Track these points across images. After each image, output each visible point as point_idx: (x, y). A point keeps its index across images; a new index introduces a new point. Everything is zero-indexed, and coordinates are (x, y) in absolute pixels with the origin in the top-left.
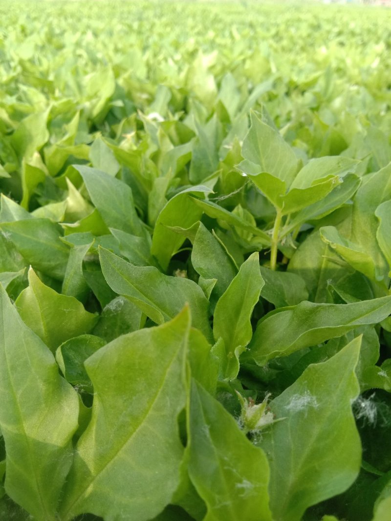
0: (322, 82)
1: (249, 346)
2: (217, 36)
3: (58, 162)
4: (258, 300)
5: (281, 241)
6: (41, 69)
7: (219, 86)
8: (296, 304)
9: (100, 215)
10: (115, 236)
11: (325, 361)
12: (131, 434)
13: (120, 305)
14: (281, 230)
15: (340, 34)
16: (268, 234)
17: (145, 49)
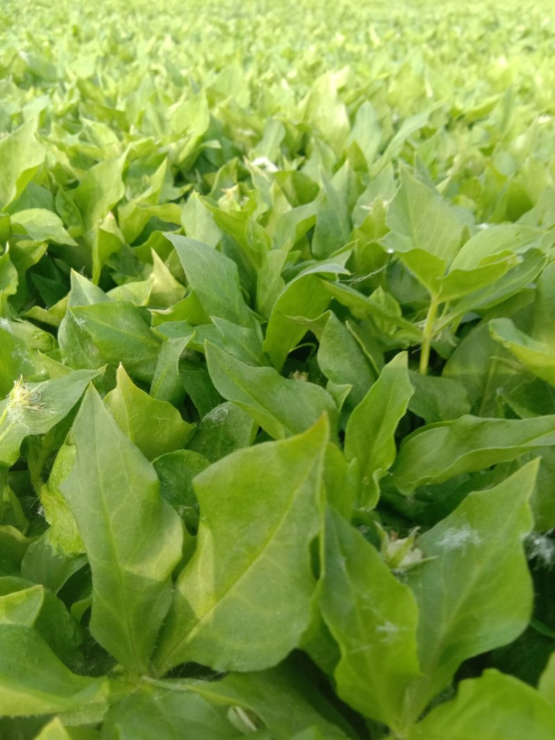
0: (498, 112)
1: (391, 470)
2: (347, 41)
3: (137, 225)
4: (404, 413)
5: (435, 337)
6: (106, 93)
7: (352, 118)
8: (454, 418)
9: (197, 299)
10: (217, 326)
11: (490, 489)
12: (247, 567)
13: (223, 414)
14: (437, 323)
15: (526, 34)
16: (418, 327)
17: (246, 62)
